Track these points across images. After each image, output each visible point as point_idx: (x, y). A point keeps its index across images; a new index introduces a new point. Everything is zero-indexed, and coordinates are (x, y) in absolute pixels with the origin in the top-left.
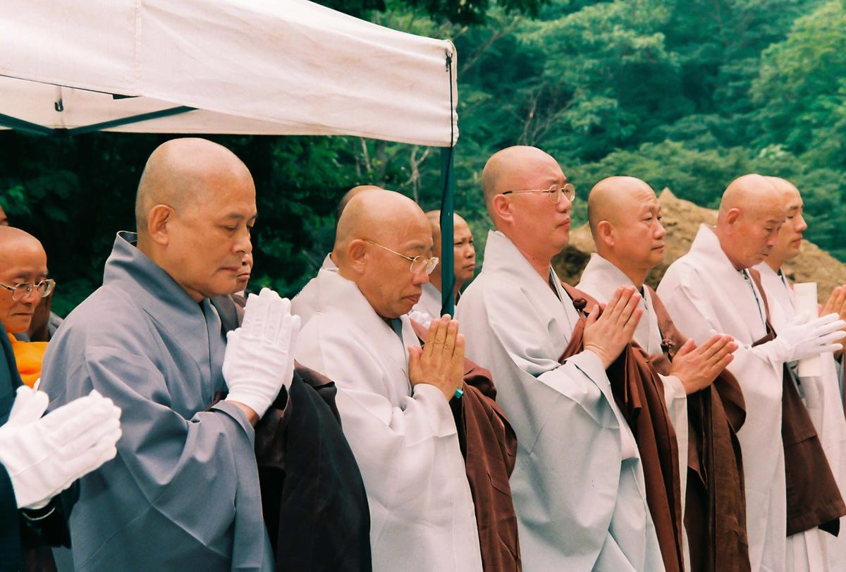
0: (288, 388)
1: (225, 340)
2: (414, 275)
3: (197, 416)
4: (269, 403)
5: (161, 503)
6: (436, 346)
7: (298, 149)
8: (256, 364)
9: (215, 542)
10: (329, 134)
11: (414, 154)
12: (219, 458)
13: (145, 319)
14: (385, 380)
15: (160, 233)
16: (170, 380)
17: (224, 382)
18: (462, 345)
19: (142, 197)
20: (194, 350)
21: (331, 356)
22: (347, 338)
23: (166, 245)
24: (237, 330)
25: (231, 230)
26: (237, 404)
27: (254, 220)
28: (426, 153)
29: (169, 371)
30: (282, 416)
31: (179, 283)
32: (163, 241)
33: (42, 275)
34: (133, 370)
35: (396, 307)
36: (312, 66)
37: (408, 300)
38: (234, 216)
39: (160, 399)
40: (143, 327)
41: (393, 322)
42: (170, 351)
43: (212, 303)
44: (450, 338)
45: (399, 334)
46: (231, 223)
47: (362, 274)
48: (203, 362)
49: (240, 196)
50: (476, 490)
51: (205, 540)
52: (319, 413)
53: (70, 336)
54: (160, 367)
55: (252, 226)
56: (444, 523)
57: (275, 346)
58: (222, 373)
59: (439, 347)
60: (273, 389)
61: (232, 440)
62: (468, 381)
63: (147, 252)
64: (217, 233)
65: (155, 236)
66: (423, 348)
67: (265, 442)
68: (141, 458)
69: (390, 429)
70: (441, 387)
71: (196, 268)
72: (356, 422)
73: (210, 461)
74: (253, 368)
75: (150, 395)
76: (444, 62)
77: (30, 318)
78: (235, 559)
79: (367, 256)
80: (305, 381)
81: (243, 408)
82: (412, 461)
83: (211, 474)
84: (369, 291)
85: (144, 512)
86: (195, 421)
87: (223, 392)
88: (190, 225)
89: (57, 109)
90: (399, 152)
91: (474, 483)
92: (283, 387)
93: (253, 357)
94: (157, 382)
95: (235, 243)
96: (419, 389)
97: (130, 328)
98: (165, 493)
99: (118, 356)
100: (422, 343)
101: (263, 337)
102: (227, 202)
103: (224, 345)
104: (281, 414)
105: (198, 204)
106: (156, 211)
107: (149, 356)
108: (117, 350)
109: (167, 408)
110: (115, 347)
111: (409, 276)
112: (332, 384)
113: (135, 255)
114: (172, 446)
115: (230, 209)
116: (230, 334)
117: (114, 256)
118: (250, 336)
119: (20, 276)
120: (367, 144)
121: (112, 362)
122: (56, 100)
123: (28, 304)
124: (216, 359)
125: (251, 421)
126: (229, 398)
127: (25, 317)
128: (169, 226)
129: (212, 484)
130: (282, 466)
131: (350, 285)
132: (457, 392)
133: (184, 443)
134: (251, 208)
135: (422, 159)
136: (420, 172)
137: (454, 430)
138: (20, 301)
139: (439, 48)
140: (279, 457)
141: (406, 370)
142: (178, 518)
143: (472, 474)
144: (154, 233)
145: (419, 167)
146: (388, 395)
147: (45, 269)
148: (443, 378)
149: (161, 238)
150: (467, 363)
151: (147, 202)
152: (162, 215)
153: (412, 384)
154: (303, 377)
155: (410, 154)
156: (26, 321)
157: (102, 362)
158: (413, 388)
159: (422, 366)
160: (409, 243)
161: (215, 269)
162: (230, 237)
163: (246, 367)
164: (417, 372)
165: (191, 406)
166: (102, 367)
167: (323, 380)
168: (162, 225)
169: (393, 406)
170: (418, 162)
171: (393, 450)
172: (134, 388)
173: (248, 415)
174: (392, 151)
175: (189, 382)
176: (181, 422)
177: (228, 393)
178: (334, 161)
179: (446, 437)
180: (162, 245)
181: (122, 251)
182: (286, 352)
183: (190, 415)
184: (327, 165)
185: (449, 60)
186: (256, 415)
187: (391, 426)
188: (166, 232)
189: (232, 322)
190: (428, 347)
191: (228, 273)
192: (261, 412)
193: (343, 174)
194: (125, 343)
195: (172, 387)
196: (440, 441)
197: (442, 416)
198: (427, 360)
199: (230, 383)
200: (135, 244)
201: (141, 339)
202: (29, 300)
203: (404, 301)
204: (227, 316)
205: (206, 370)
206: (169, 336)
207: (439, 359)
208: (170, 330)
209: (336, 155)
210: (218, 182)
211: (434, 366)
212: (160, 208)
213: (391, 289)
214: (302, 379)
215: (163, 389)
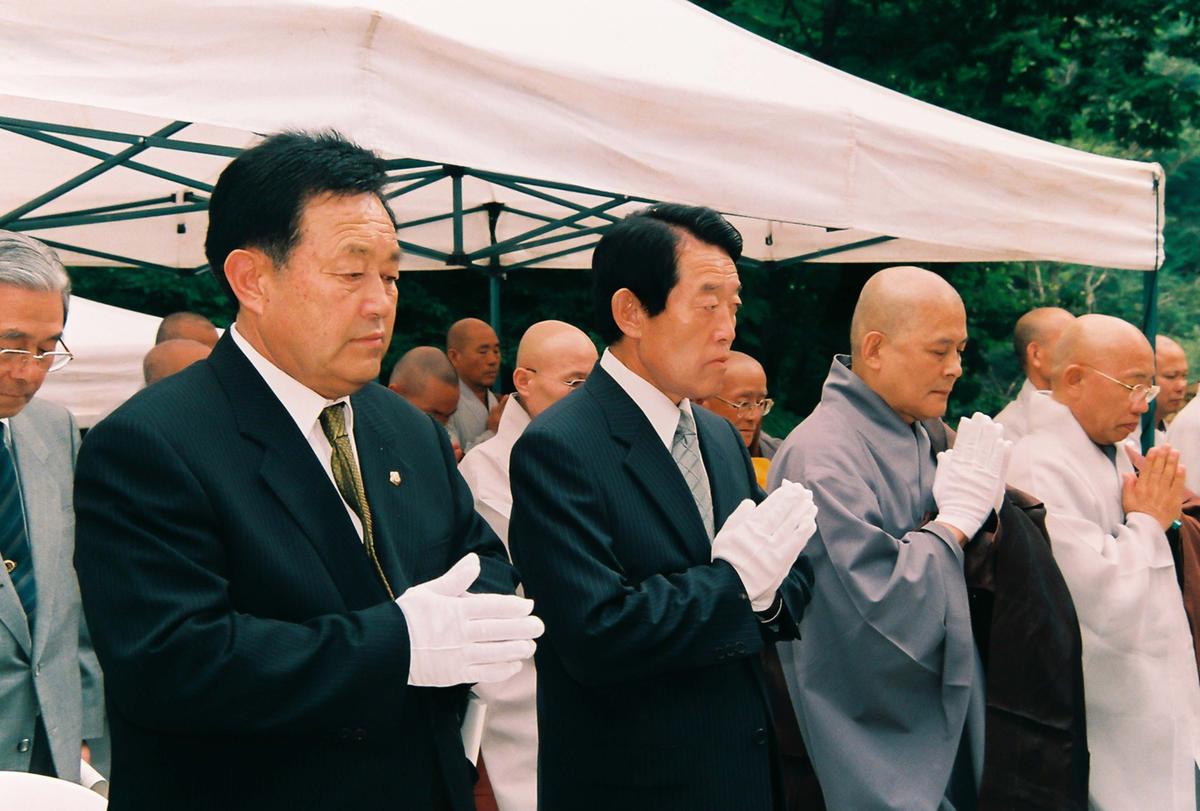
0: (997, 512)
1: (935, 461)
2: (1132, 404)
3: (907, 536)
4: (979, 525)
5: (872, 619)
6: (1153, 475)
7: (975, 275)
8: (967, 487)
9: (925, 658)
10: (1006, 259)
11: (1089, 279)
12: (928, 578)
13: (859, 440)
14: (1098, 508)
15: (873, 358)
16: (882, 499)
17: (934, 502)
18: (1183, 476)
19: (856, 324)
20: (904, 471)
21: (1041, 479)
22: (1059, 464)
23: (879, 370)
24: (948, 451)
25: (941, 354)
26: (947, 526)
27: (964, 344)
28: (1103, 277)
29: (881, 492)
30: (993, 540)
31: (892, 406)
32: (875, 366)
33: (761, 395)
34: (847, 490)
35: (1110, 435)
36: (1015, 194)
37: (1124, 429)
38: (944, 341)
39: (873, 519)
40: (857, 449)
41: (1108, 449)
42: (883, 473)
43: (922, 425)
44: (1169, 469)
45: (1113, 460)
46: (941, 348)
47: (1077, 399)
48: (914, 482)
49: (949, 321)
50: (1194, 623)
51: (915, 654)
52: (1029, 538)
53: (790, 456)
54: (873, 487)
55: (962, 350)
56: (1160, 655)
57: (986, 470)
58: (932, 494)
59: (1156, 476)
60: (984, 512)
61: (942, 561)
62: (1186, 511)
63: (861, 376)
64: (928, 357)
65: (868, 362)
66: (1138, 475)
67: (975, 563)
68: (854, 575)
69: (1102, 557)
70: (1158, 517)
71: (909, 392)
72: (1068, 548)
73: (921, 580)
74: (963, 491)
75: (862, 515)
76: (1151, 185)
77: (752, 434)
78: (946, 676)
79: (1083, 382)
80: (1014, 504)
81: (952, 530)
82: (1125, 591)
83: (920, 593)
84: (1084, 418)
85: (858, 626)
86: (905, 542)
87: (932, 512)
88: (902, 350)
89: (767, 243)
90: (1074, 278)
91: (1192, 616)
92: (994, 510)
93: (964, 480)
94: (870, 502)
95: (944, 368)
96: (1132, 517)
97: (843, 448)
98: (877, 610)
99: (834, 476)
100: (1136, 470)
101: (974, 461)
102: (936, 328)
103: (933, 467)
104: (991, 538)
105: (909, 330)
106: (869, 338)
107: (862, 477)
108: (833, 471)
109: (878, 529)
110: (831, 468)
111: (1127, 404)
112: (1041, 506)
113: (848, 378)
114: (884, 565)
115: (940, 335)
116: (940, 455)
117: (831, 379)
118: (961, 459)
119: (745, 395)
120: (1041, 270)
121: (829, 482)
122: (767, 235)
123: (750, 422)
124: (925, 481)
125: (960, 543)
126: (939, 518)
127: (748, 433)
128: (881, 352)
129: (922, 602)
130: (991, 588)
131: (1062, 410)
132: (1174, 523)
133: (894, 562)
134: (962, 333)
135: (1098, 283)
136: (1096, 296)
137: (1170, 562)
138: (743, 419)
139: (1144, 172)
140: (988, 578)
141: (1119, 497)
142: (890, 633)
143: (1190, 608)
144: (867, 359)
145: (1095, 291)
146: (1100, 521)
147: (764, 390)
148: (1159, 508)
149: (874, 364)
150: (1186, 492)
151: (861, 329)
152: (874, 341)
153: (1125, 511)
154: (1013, 499)
155: (1085, 279)
156: (749, 436)
157: (820, 482)
158: (1125, 515)
159: (1137, 494)
160: (1129, 371)
161: (925, 393)
162: (940, 360)
163: (956, 489)
164: (1131, 500)
165: (902, 525)
166: (819, 486)
167: (1031, 501)
168: (874, 351)
169: (1106, 533)
170: (1095, 286)
171: (1106, 578)
172: (849, 508)
173: (957, 538)
174: (1066, 276)
175: (901, 502)
176: (890, 541)
177: (938, 513)
178: (1010, 286)
179: (1161, 568)
180: (873, 370)
181: (838, 375)
182: (997, 476)
183: (900, 535)
184: (1001, 291)
185: (1156, 184)
186: (965, 537)
187: (1103, 553)
188: (878, 357)
189: (941, 444)
190: (1144, 476)
191: (938, 395)
192: (970, 533)
193: (1019, 300)
194: (839, 463)
195: (884, 507)
196: (1156, 572)
197: (1158, 547)
198: (1142, 488)
199: (941, 503)
200: (849, 367)
201: (855, 460)
202: (751, 418)
203: (1119, 429)
204: (937, 437)
205: (916, 491)
206: (883, 458)
207: (1156, 489)
208: (882, 451)
209: (1011, 281)
210: (930, 309)
211: (1149, 495)
212: (872, 335)
213: (1105, 417)
214: (1011, 502)
215: (875, 508)
